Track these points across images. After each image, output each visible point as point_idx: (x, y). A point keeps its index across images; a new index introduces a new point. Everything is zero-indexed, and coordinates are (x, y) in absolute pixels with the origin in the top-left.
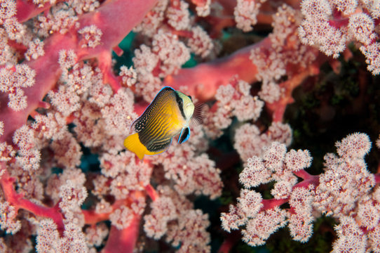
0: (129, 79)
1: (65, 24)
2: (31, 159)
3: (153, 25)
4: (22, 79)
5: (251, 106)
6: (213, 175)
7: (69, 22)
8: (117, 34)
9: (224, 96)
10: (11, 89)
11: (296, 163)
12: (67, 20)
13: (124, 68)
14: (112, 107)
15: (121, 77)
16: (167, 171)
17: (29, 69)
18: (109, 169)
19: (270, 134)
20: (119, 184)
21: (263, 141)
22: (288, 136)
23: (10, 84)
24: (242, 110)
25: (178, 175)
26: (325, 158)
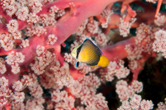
0: (69, 59)
1: (40, 32)
2: (20, 97)
3: (80, 31)
4: (18, 59)
5: (124, 72)
6: (104, 104)
7: (42, 32)
8: (64, 37)
9: (111, 67)
10: (13, 63)
11: (146, 107)
12: (41, 30)
13: (66, 54)
14: (60, 72)
15: (65, 58)
16: (82, 101)
17: (22, 55)
18: (55, 99)
19: (132, 86)
20: (59, 106)
21: (129, 89)
22: (141, 88)
23: (13, 61)
24: (120, 74)
25: (87, 103)
26: (158, 105)
